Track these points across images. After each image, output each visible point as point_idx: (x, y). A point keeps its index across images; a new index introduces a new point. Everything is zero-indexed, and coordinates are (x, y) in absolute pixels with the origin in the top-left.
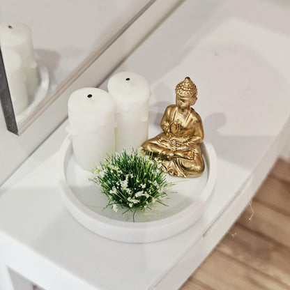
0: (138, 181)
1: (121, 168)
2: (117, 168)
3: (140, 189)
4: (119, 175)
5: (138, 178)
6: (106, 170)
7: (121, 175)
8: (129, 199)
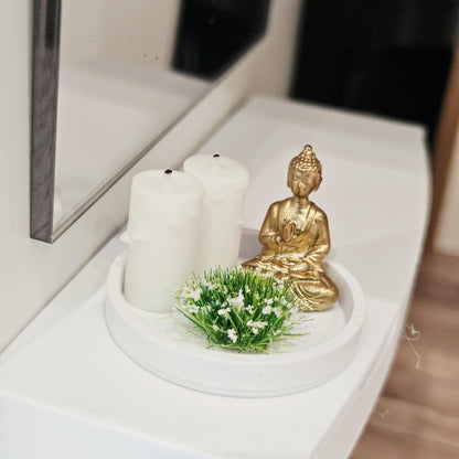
0: (257, 297)
1: (225, 284)
2: (216, 286)
4: (225, 292)
7: (227, 293)
8: (249, 323)
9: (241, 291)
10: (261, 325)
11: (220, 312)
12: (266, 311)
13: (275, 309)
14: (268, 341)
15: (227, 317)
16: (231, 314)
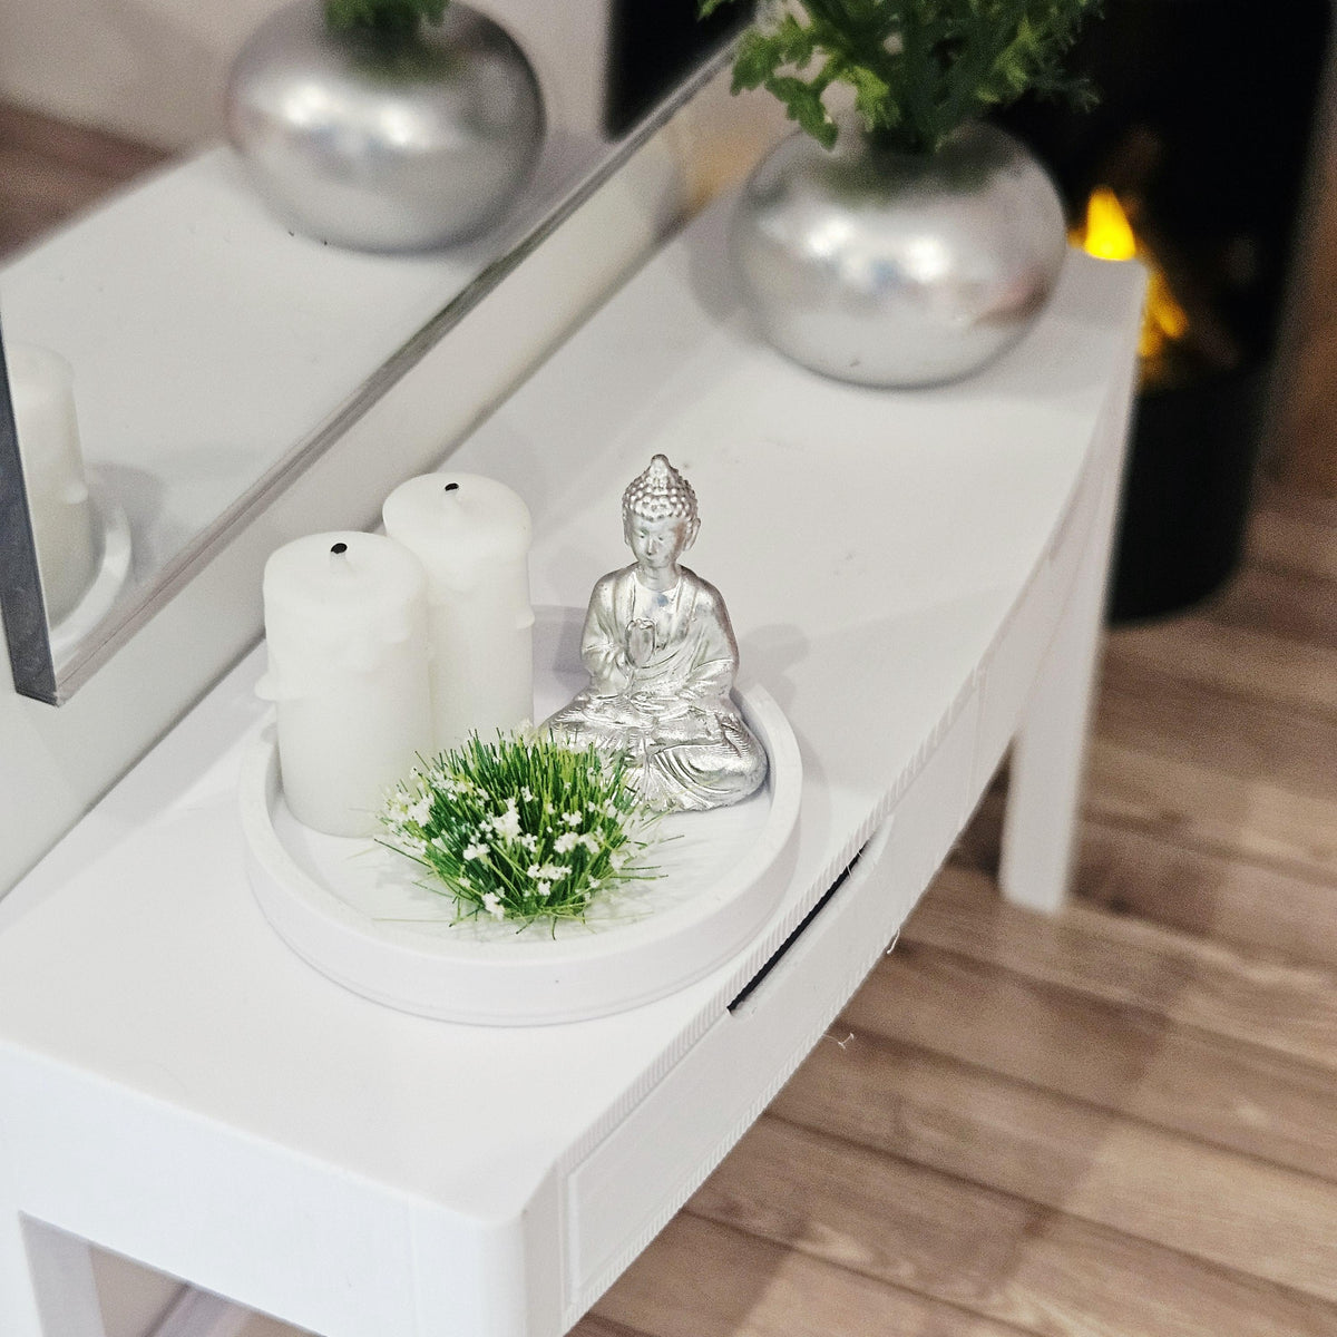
0: (549, 809)
1: (484, 781)
2: (465, 786)
3: (565, 829)
4: (481, 803)
5: (548, 797)
6: (429, 801)
7: (487, 804)
8: (532, 872)
9: (511, 802)
10: (557, 873)
11: (469, 854)
12: (564, 844)
13: (584, 838)
14: (582, 899)
15: (487, 862)
16: (492, 854)
